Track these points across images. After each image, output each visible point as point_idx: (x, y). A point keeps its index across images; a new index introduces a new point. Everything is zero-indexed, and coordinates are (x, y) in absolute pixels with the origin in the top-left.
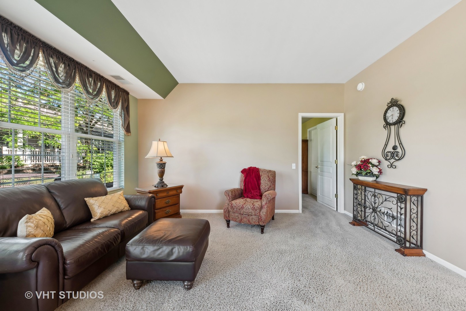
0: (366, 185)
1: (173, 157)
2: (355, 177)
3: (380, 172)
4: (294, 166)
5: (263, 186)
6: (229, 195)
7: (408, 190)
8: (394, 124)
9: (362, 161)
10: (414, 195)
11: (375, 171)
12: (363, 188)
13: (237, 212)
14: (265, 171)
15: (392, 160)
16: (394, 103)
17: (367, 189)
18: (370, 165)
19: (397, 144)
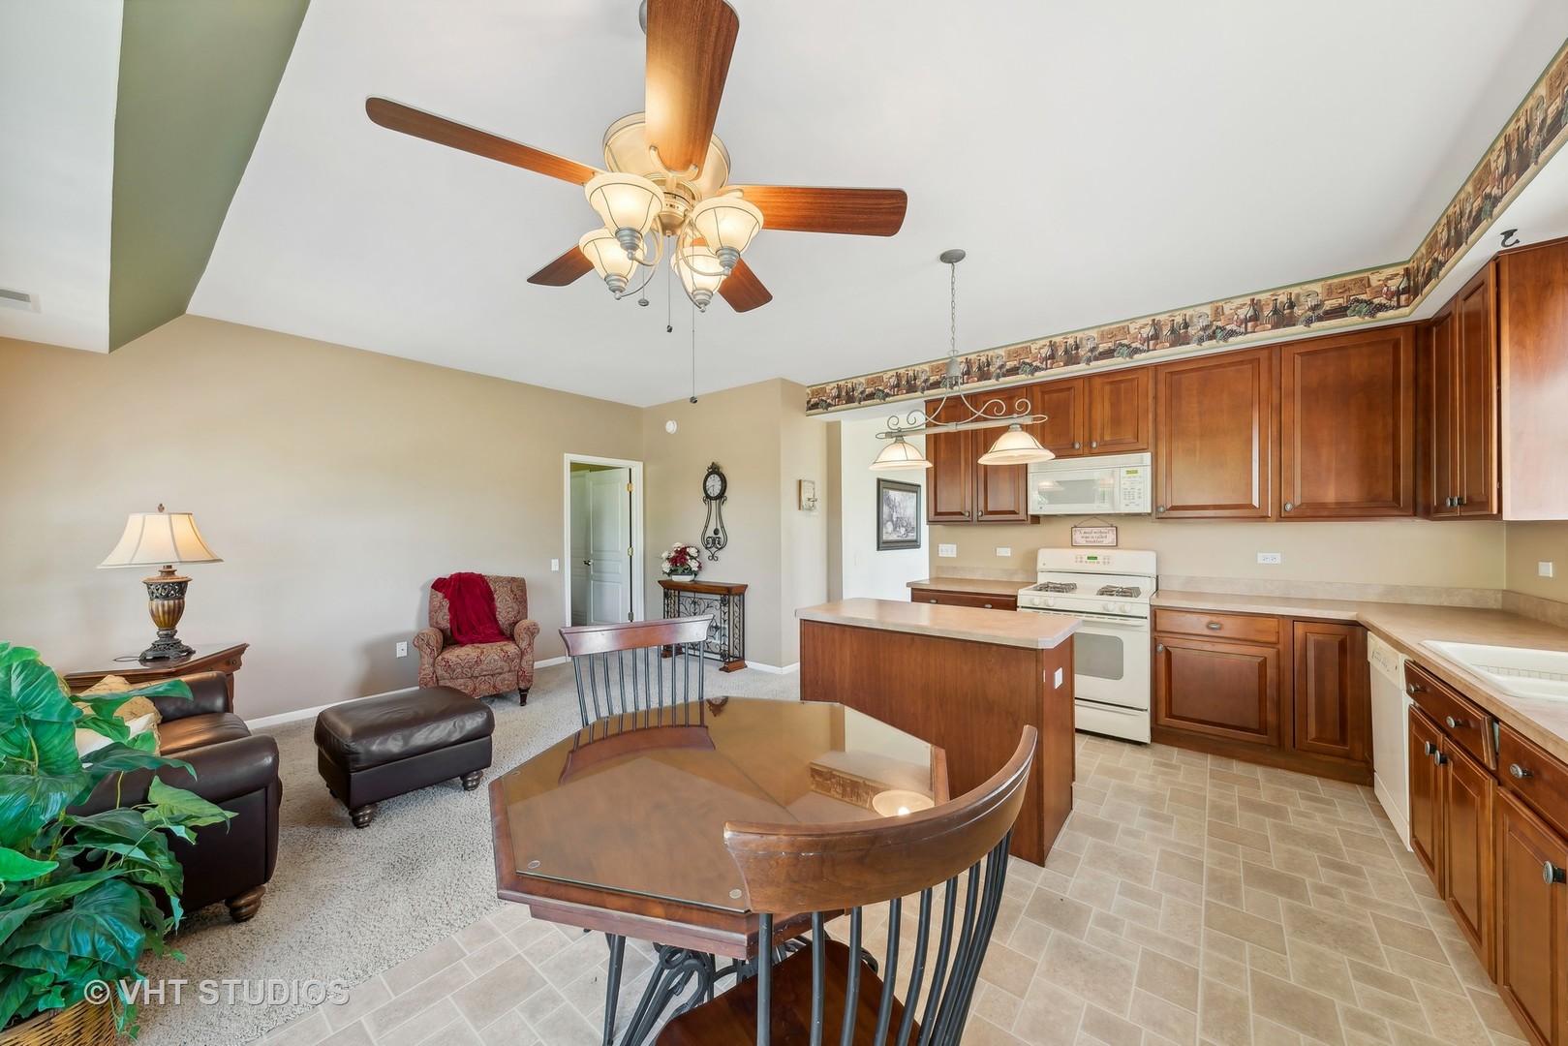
0: (681, 588)
1: (221, 560)
2: (665, 578)
3: (700, 567)
4: (555, 565)
5: (504, 614)
6: (428, 644)
7: (732, 588)
8: (716, 498)
9: (677, 551)
10: (737, 595)
11: (694, 565)
12: (677, 592)
13: (463, 675)
14: (498, 579)
15: (714, 550)
16: (715, 470)
17: (682, 593)
18: (688, 557)
19: (719, 528)
